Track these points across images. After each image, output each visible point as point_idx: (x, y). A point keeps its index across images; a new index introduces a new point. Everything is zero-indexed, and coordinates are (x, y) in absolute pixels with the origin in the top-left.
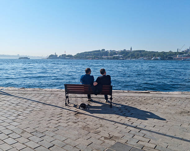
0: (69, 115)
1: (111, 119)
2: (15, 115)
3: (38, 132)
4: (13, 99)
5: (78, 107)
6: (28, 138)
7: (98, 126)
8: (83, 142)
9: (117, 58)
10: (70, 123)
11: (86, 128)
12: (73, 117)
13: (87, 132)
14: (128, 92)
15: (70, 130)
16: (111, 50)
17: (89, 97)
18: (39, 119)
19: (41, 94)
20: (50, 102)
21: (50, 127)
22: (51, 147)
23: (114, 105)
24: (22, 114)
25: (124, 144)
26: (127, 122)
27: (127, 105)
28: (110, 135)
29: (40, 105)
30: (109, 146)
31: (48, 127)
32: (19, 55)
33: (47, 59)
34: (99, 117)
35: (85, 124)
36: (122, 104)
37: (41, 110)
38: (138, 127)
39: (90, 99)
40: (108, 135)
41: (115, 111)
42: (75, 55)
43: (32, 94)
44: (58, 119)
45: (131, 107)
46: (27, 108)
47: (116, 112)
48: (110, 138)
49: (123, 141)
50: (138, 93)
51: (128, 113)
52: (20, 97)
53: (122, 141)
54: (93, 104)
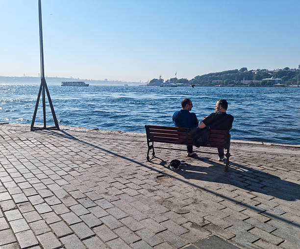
0: (147, 177)
1: (219, 192)
2: (67, 169)
3: (88, 199)
4: (74, 146)
5: (167, 166)
6: (68, 208)
7: (190, 201)
8: (150, 227)
9: (271, 84)
10: (142, 191)
11: (167, 202)
12: (152, 181)
13: (165, 209)
14: (272, 145)
15: (138, 202)
16: (258, 70)
17: (190, 150)
18: (97, 179)
19: (117, 139)
20: (126, 153)
21: (110, 193)
22: (96, 226)
23: (234, 167)
24: (77, 169)
25: (225, 241)
26: (247, 201)
27: (259, 169)
28: (204, 220)
29: (109, 157)
30: (194, 240)
31: (106, 193)
32: (107, 80)
33: (148, 85)
34: (199, 185)
35: (167, 196)
36: (251, 167)
37: (108, 165)
38: (267, 212)
39: (191, 154)
40: (201, 220)
41: (232, 179)
42: (193, 79)
43: (104, 139)
44: (128, 181)
45: (267, 174)
46: (89, 160)
47: (231, 181)
48: (204, 226)
49: (225, 236)
50: (293, 149)
51: (257, 185)
52: (86, 143)
53: (223, 235)
54: (195, 163)
